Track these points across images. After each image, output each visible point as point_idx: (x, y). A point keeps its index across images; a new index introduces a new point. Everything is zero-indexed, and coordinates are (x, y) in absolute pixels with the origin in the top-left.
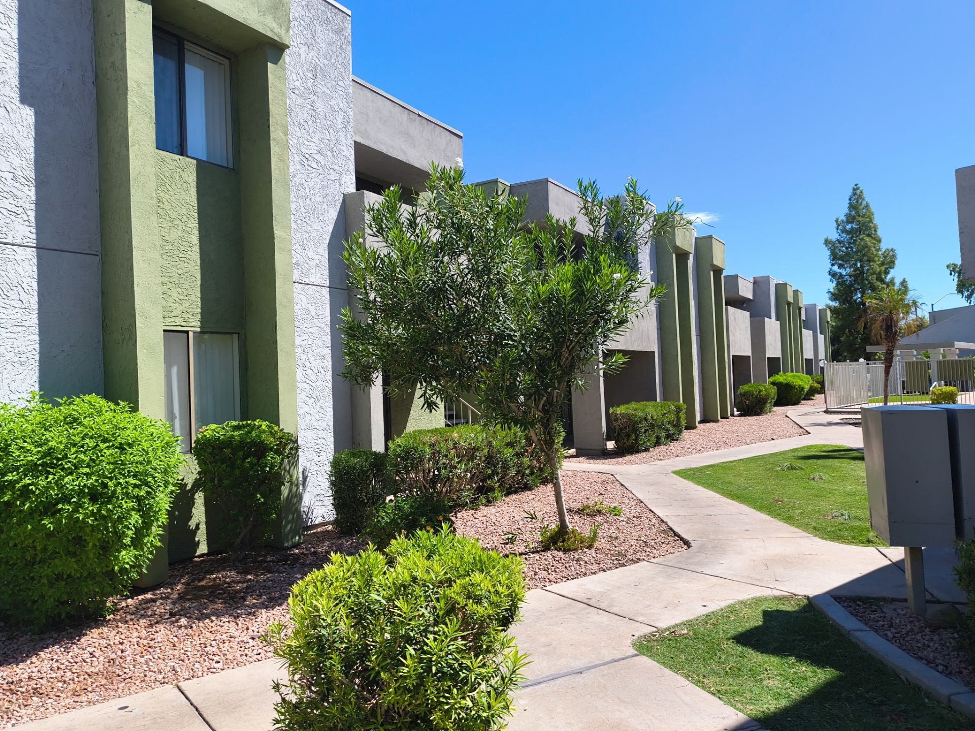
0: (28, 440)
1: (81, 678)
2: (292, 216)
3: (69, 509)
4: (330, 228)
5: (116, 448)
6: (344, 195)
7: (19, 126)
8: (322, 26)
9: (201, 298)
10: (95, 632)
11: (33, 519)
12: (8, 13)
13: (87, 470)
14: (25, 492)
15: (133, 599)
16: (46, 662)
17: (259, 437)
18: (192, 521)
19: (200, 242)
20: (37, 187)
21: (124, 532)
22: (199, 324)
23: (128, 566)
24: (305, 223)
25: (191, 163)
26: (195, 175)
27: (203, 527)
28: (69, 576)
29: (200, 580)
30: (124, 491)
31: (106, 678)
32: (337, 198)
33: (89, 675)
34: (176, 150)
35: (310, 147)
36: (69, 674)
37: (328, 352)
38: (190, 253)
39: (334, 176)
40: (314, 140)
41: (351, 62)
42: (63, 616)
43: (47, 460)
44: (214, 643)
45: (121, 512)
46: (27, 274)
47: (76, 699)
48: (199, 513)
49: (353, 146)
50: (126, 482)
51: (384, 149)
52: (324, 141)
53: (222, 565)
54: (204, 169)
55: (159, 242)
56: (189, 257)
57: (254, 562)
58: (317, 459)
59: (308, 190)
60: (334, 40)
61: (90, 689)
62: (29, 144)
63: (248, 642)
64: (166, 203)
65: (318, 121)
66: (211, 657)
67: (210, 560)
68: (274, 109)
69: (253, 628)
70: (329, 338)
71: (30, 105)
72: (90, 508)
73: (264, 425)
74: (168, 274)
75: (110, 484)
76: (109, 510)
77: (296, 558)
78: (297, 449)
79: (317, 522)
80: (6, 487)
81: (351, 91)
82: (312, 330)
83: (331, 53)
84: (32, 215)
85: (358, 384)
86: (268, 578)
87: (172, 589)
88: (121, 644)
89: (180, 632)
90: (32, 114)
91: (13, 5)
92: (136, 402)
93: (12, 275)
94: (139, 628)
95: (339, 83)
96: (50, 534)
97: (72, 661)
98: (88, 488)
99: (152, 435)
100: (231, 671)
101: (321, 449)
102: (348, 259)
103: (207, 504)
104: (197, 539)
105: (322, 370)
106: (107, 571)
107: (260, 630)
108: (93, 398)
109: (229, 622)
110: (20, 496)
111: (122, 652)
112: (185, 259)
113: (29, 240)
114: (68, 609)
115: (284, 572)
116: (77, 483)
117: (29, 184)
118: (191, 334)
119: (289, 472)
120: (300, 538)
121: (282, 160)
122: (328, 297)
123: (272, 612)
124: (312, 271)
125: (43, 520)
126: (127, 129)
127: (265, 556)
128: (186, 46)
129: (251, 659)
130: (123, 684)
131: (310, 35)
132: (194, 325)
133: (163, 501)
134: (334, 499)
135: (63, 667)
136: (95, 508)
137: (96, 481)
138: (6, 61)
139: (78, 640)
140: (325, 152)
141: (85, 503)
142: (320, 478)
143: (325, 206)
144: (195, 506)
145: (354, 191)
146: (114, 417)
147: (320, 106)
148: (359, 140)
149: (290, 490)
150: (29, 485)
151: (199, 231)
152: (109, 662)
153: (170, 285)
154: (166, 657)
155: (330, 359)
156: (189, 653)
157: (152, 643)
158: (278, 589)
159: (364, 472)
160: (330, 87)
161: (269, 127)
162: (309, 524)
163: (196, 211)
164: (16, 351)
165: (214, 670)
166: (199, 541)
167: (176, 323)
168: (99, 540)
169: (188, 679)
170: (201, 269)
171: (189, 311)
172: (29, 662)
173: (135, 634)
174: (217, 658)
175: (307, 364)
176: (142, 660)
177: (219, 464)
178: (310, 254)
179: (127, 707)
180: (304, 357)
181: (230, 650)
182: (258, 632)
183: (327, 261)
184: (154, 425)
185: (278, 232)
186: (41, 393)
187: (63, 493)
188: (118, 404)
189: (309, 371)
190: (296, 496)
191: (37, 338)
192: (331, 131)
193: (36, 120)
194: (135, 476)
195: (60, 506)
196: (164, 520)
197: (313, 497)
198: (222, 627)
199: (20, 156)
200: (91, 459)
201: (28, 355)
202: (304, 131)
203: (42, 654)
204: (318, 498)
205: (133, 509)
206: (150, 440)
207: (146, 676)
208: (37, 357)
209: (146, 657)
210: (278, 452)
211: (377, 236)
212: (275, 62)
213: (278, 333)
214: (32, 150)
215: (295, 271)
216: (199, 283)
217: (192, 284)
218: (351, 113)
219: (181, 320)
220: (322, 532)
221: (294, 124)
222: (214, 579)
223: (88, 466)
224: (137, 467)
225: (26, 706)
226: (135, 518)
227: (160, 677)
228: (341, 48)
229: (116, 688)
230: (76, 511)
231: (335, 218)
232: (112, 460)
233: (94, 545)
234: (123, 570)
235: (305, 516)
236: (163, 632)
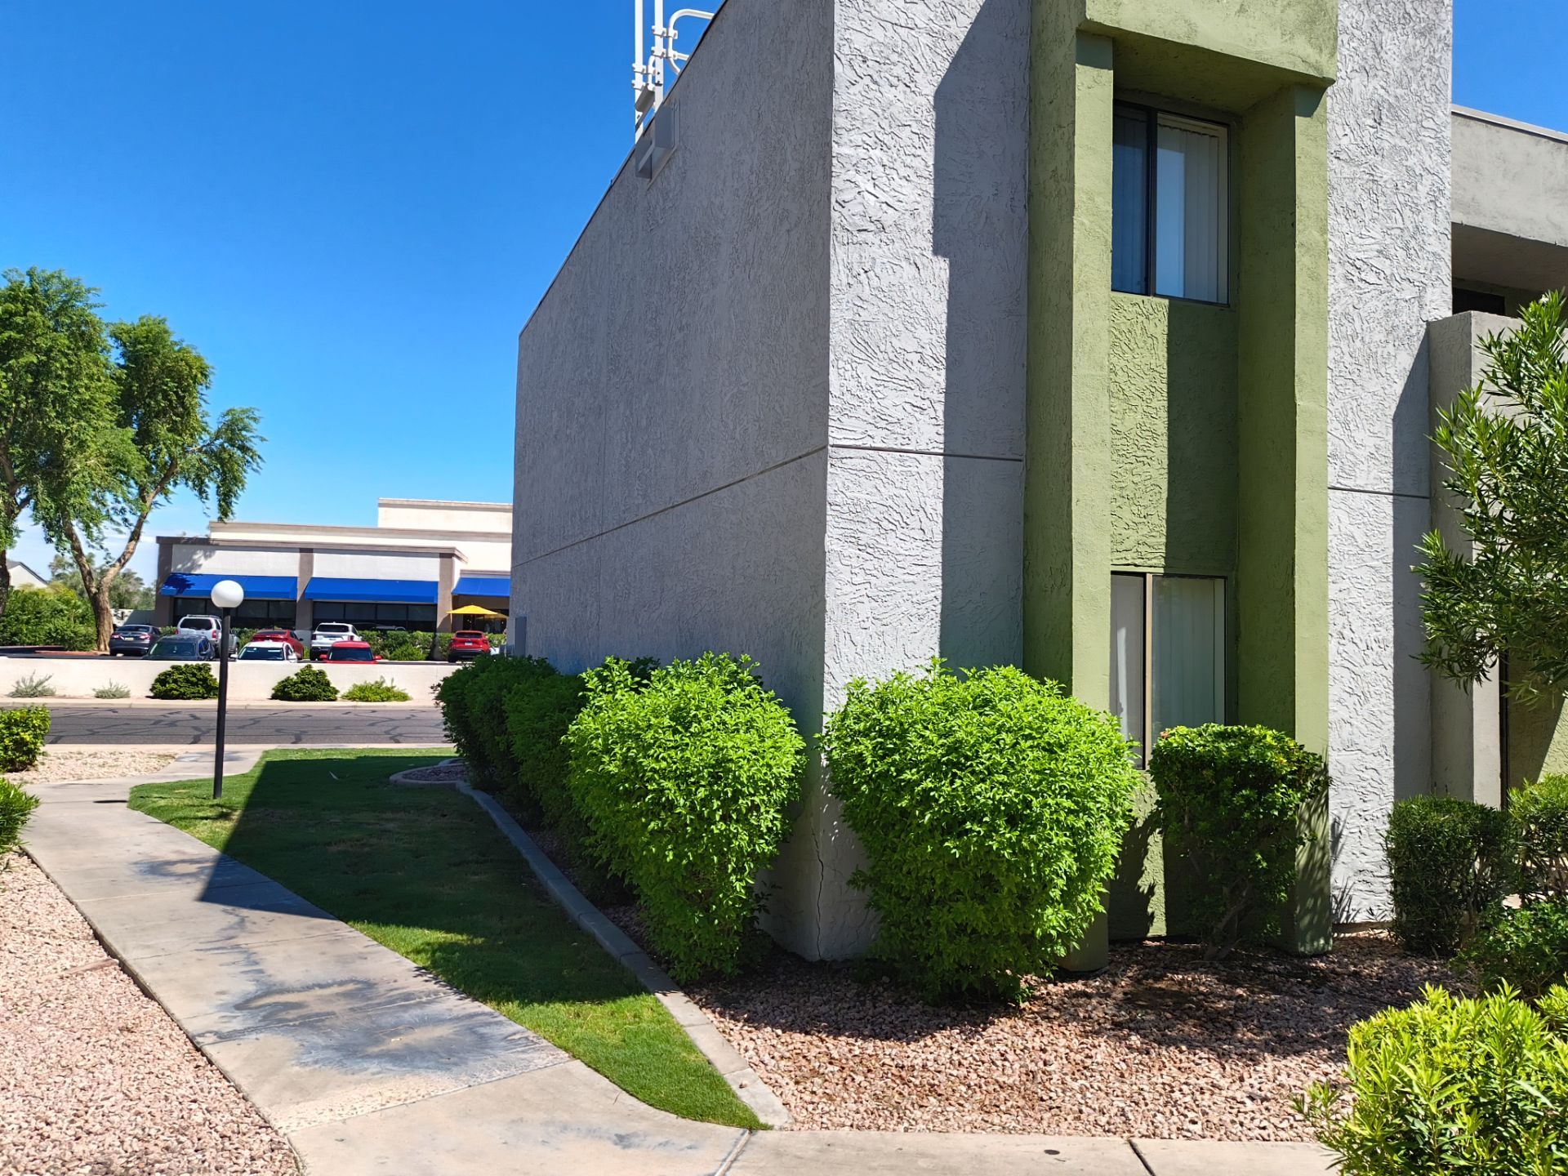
0: (930, 726)
1: (991, 1088)
2: (1329, 372)
3: (979, 832)
4: (1399, 388)
5: (1044, 749)
6: (1428, 323)
7: (930, 286)
8: (1395, 29)
9: (1168, 521)
10: (1005, 1023)
11: (934, 838)
12: (923, 131)
13: (1004, 778)
14: (926, 800)
15: (1056, 985)
16: (944, 1049)
17: (1263, 756)
18: (1143, 879)
19: (1169, 429)
20: (948, 369)
21: (1052, 880)
22: (1163, 562)
23: (1054, 933)
24: (1351, 383)
25: (1160, 304)
26: (1166, 323)
27: (1160, 891)
28: (974, 931)
29: (1158, 979)
30: (1055, 817)
31: (1024, 1098)
32: (1414, 331)
33: (1001, 1087)
34: (1137, 288)
35: (1365, 248)
36: (973, 1076)
37: (1387, 613)
38: (1153, 449)
39: (1409, 292)
40: (1373, 234)
41: (1449, 82)
42: (964, 987)
43: (953, 757)
44: (1184, 1087)
45: (1050, 849)
46: (931, 492)
47: (986, 1117)
48: (1153, 871)
49: (1449, 233)
50: (1057, 804)
51: (1511, 227)
52: (1393, 232)
53: (1191, 962)
54: (1180, 312)
55: (1108, 436)
56: (1151, 454)
57: (1247, 967)
58: (1360, 805)
59: (1358, 324)
60: (1417, 48)
61: (1003, 1108)
62: (940, 310)
63: (1243, 1103)
64: (1120, 372)
65: (1382, 199)
66: (1182, 1110)
67: (1171, 949)
68: (1305, 192)
69: (1252, 1081)
70: (1391, 586)
71: (945, 255)
72: (1008, 836)
73: (1270, 736)
74: (1119, 485)
75: (1035, 802)
76: (1032, 842)
77: (1322, 978)
78: (1327, 783)
79: (1358, 920)
80: (903, 788)
81: (1447, 133)
82: (1357, 573)
83: (1410, 73)
84: (940, 408)
85: (1455, 675)
86: (1272, 1000)
87: (1114, 983)
88: (1044, 1051)
89: (1131, 1056)
90: (947, 267)
91: (929, 118)
92: (1069, 682)
93: (913, 494)
94: (1067, 1033)
95: (1425, 124)
96: (954, 864)
97: (977, 1058)
98: (1005, 805)
99: (1093, 734)
100: (1214, 1142)
101: (1370, 789)
102: (1446, 442)
103: (1167, 855)
104: (1150, 910)
105: (1375, 646)
106: (1024, 935)
107: (1264, 1087)
108: (1010, 671)
109: (1209, 1059)
110: (919, 803)
111: (1045, 1064)
112: (1145, 459)
113: (935, 445)
114: (972, 977)
115: (1301, 997)
116: (991, 794)
117: (939, 365)
118: (1149, 578)
119: (1309, 823)
120: (1327, 942)
121: (1318, 278)
122: (1391, 513)
123: (1284, 1062)
124: (1362, 467)
125: (947, 840)
126: (1071, 267)
127: (1265, 960)
128: (1159, 121)
129: (1251, 1134)
130: (1049, 1115)
131: (1371, 53)
132: (1154, 562)
133: (1107, 842)
134: (1395, 883)
135: (965, 1063)
136: (1013, 836)
137: (1017, 795)
138: (919, 199)
139: (984, 1030)
140: (1393, 252)
141: (1000, 826)
142: (1366, 842)
143: (1390, 347)
144: (1149, 856)
145: (1449, 314)
146: (1040, 702)
147: (1386, 172)
148: (1460, 218)
149: (1311, 856)
150: (931, 789)
151: (1169, 412)
152: (1027, 1074)
153: (1120, 501)
154: (1110, 1091)
155: (1390, 625)
156: (1146, 1095)
157: (1088, 1062)
158: (1292, 1024)
159: (1461, 843)
160: (1406, 134)
161: (1294, 225)
162: (1343, 920)
163: (1165, 381)
164: (914, 600)
165: (1189, 1134)
166: (1153, 913)
167: (1129, 560)
168: (1017, 885)
169: (1146, 1136)
170: (1169, 473)
171: (1149, 541)
172: (922, 1043)
173: (1063, 1042)
174: (1191, 1115)
175: (1347, 632)
176: (1076, 1085)
177: (1192, 793)
178: (1359, 436)
179: (1056, 1153)
180: (1340, 620)
181: (1213, 1107)
182: (1260, 1089)
183: (1391, 448)
184: (1095, 719)
185: (1302, 402)
186: (944, 660)
187: (973, 807)
188: (1043, 683)
189: (1350, 647)
190: (1321, 867)
191: (939, 581)
192: (1407, 212)
193: (951, 275)
194: (1069, 796)
195: (968, 825)
196: (1109, 872)
197: (1351, 874)
198: (1197, 1064)
199: (930, 329)
200: (1010, 763)
201: (927, 605)
202: (1354, 221)
203: (938, 1035)
204: (1361, 877)
205: (1067, 847)
206: (1091, 742)
207: (1081, 1112)
208: (939, 609)
209: (1080, 1082)
210: (1292, 785)
211: (1508, 395)
212: (1308, 113)
213: (1296, 577)
214: (944, 317)
215: (1330, 469)
216: (1165, 495)
217: (1155, 498)
218: (1448, 173)
219: (1135, 555)
220: (1367, 939)
221: (1337, 212)
222: (1180, 983)
223: (1005, 772)
224: (1072, 782)
225: (921, 1106)
226: (1068, 862)
227: (1103, 1120)
228: (1432, 60)
229: (1039, 1117)
230: (988, 836)
231: (1409, 368)
232: (1038, 767)
233: (1010, 890)
234: (1047, 937)
235: (1334, 905)
236: (1103, 1050)
